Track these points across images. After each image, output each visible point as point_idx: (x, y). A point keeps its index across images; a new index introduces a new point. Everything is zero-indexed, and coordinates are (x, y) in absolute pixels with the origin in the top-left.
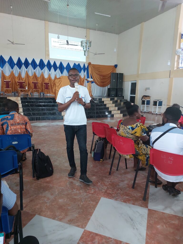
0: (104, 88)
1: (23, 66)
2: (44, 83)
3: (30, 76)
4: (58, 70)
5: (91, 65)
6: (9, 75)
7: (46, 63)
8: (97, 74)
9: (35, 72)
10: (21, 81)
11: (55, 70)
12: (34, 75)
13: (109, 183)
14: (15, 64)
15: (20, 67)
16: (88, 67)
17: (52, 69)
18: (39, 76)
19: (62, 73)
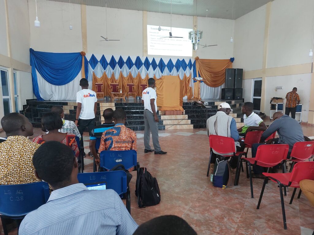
0: (216, 88)
1: (117, 66)
2: (141, 85)
3: (124, 78)
4: (158, 69)
5: (198, 60)
6: (101, 76)
7: (143, 61)
8: (207, 71)
9: (130, 72)
10: (114, 83)
11: (154, 69)
12: (129, 76)
13: (240, 220)
14: (108, 64)
15: (113, 67)
16: (195, 63)
17: (151, 67)
18: (135, 77)
19: (162, 72)
